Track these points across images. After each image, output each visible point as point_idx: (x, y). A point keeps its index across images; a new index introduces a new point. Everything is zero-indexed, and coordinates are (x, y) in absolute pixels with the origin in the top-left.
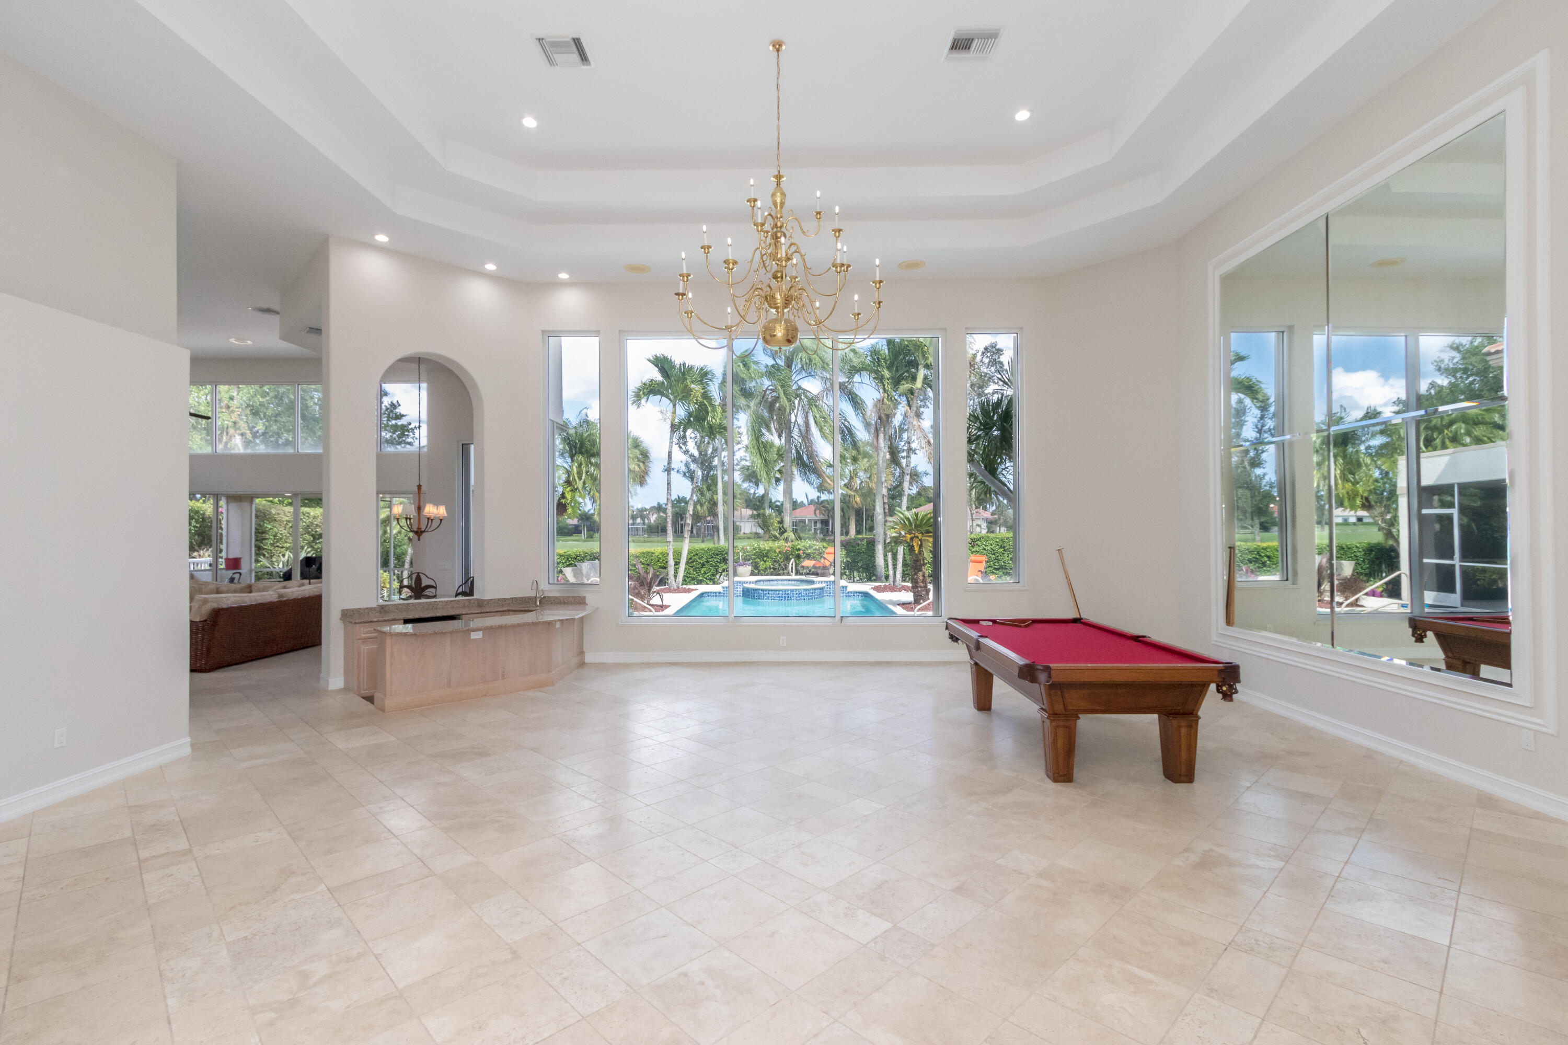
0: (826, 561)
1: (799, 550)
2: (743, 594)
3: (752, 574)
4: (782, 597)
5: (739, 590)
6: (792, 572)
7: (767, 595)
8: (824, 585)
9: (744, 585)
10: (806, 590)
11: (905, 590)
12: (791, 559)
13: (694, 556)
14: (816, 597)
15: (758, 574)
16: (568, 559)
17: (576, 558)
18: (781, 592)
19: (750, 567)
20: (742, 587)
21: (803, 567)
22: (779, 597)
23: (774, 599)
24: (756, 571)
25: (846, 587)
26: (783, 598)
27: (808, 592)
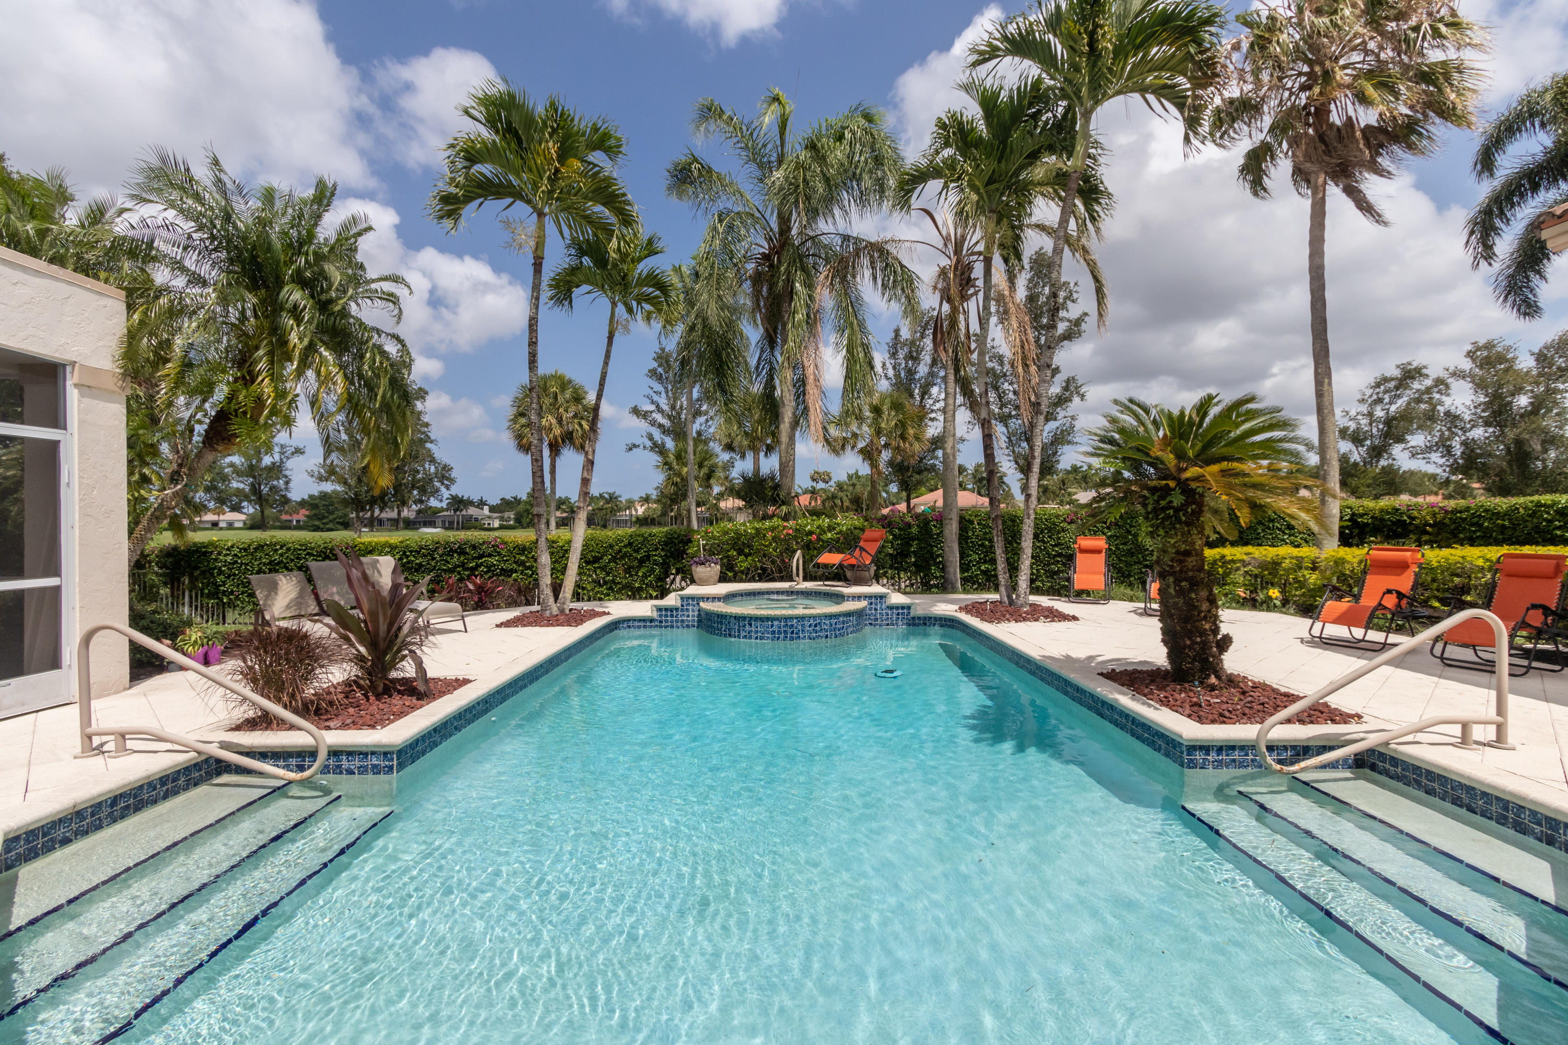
0: (864, 553)
1: (811, 533)
2: (699, 621)
3: (723, 579)
4: (779, 632)
5: (692, 614)
6: (798, 575)
7: (747, 628)
8: (863, 604)
9: (702, 604)
10: (831, 616)
11: (1046, 617)
12: (794, 551)
13: (625, 546)
14: (850, 630)
15: (734, 579)
16: (404, 553)
17: (418, 552)
18: (776, 623)
19: (718, 567)
20: (696, 608)
21: (818, 565)
22: (774, 632)
23: (761, 638)
24: (730, 574)
25: (909, 608)
26: (782, 636)
27: (834, 621)
